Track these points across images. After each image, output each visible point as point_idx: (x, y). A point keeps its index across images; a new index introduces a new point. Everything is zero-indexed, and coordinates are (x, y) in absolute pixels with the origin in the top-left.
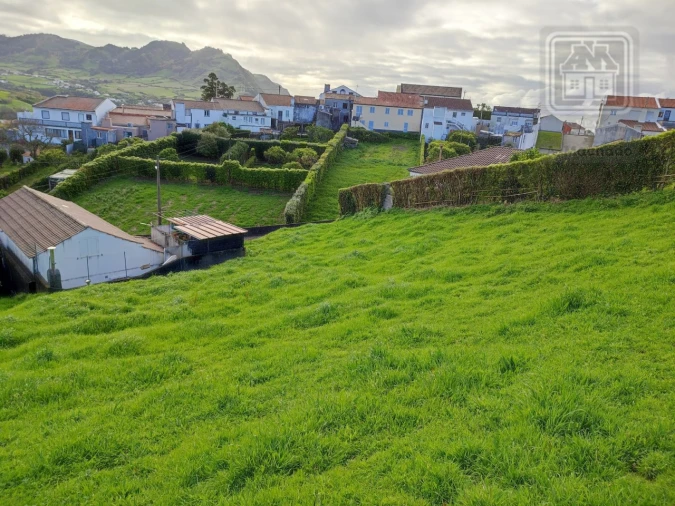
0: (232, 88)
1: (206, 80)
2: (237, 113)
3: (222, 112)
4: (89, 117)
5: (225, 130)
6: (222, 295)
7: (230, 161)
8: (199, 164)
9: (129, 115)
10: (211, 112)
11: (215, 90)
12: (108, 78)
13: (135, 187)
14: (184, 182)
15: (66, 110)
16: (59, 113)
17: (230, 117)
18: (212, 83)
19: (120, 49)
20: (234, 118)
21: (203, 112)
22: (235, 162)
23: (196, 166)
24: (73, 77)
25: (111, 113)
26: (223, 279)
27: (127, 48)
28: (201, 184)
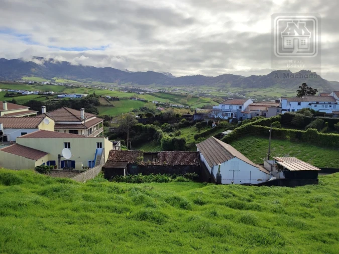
0: (316, 90)
1: (300, 87)
2: (317, 103)
3: (308, 103)
4: (241, 107)
5: (310, 112)
6: (303, 205)
7: (311, 129)
8: (292, 130)
9: (258, 106)
10: (302, 103)
11: (305, 92)
12: (251, 90)
13: (257, 140)
14: (284, 139)
15: (231, 105)
16: (228, 106)
17: (313, 105)
18: (304, 88)
19: (257, 76)
20: (316, 106)
21: (297, 103)
22: (314, 129)
23: (290, 131)
24: (236, 91)
25: (250, 105)
26: (304, 195)
27: (260, 76)
28: (292, 141)
